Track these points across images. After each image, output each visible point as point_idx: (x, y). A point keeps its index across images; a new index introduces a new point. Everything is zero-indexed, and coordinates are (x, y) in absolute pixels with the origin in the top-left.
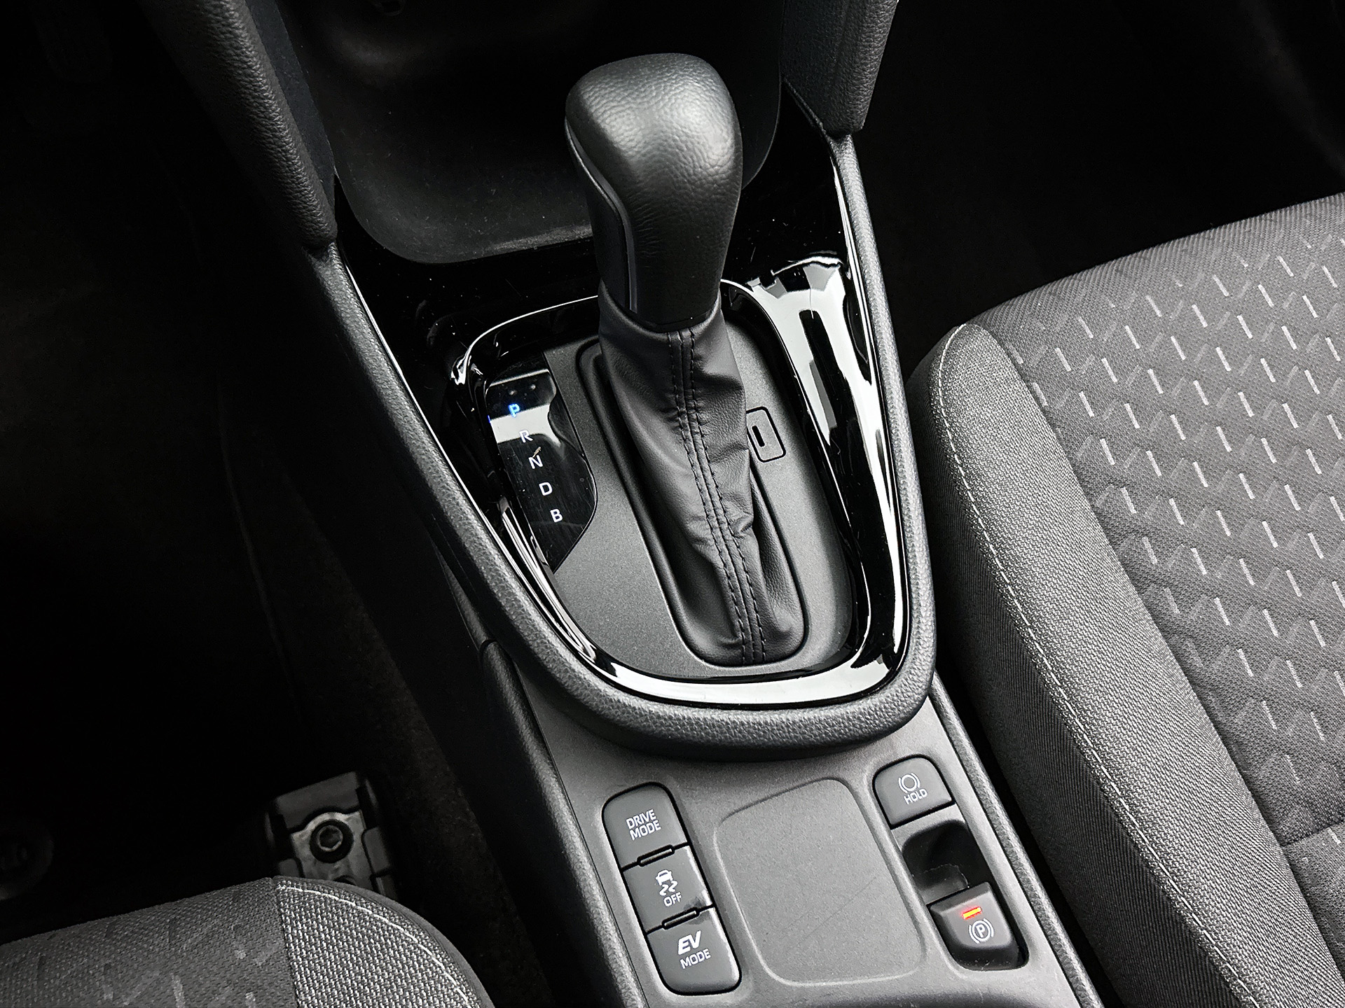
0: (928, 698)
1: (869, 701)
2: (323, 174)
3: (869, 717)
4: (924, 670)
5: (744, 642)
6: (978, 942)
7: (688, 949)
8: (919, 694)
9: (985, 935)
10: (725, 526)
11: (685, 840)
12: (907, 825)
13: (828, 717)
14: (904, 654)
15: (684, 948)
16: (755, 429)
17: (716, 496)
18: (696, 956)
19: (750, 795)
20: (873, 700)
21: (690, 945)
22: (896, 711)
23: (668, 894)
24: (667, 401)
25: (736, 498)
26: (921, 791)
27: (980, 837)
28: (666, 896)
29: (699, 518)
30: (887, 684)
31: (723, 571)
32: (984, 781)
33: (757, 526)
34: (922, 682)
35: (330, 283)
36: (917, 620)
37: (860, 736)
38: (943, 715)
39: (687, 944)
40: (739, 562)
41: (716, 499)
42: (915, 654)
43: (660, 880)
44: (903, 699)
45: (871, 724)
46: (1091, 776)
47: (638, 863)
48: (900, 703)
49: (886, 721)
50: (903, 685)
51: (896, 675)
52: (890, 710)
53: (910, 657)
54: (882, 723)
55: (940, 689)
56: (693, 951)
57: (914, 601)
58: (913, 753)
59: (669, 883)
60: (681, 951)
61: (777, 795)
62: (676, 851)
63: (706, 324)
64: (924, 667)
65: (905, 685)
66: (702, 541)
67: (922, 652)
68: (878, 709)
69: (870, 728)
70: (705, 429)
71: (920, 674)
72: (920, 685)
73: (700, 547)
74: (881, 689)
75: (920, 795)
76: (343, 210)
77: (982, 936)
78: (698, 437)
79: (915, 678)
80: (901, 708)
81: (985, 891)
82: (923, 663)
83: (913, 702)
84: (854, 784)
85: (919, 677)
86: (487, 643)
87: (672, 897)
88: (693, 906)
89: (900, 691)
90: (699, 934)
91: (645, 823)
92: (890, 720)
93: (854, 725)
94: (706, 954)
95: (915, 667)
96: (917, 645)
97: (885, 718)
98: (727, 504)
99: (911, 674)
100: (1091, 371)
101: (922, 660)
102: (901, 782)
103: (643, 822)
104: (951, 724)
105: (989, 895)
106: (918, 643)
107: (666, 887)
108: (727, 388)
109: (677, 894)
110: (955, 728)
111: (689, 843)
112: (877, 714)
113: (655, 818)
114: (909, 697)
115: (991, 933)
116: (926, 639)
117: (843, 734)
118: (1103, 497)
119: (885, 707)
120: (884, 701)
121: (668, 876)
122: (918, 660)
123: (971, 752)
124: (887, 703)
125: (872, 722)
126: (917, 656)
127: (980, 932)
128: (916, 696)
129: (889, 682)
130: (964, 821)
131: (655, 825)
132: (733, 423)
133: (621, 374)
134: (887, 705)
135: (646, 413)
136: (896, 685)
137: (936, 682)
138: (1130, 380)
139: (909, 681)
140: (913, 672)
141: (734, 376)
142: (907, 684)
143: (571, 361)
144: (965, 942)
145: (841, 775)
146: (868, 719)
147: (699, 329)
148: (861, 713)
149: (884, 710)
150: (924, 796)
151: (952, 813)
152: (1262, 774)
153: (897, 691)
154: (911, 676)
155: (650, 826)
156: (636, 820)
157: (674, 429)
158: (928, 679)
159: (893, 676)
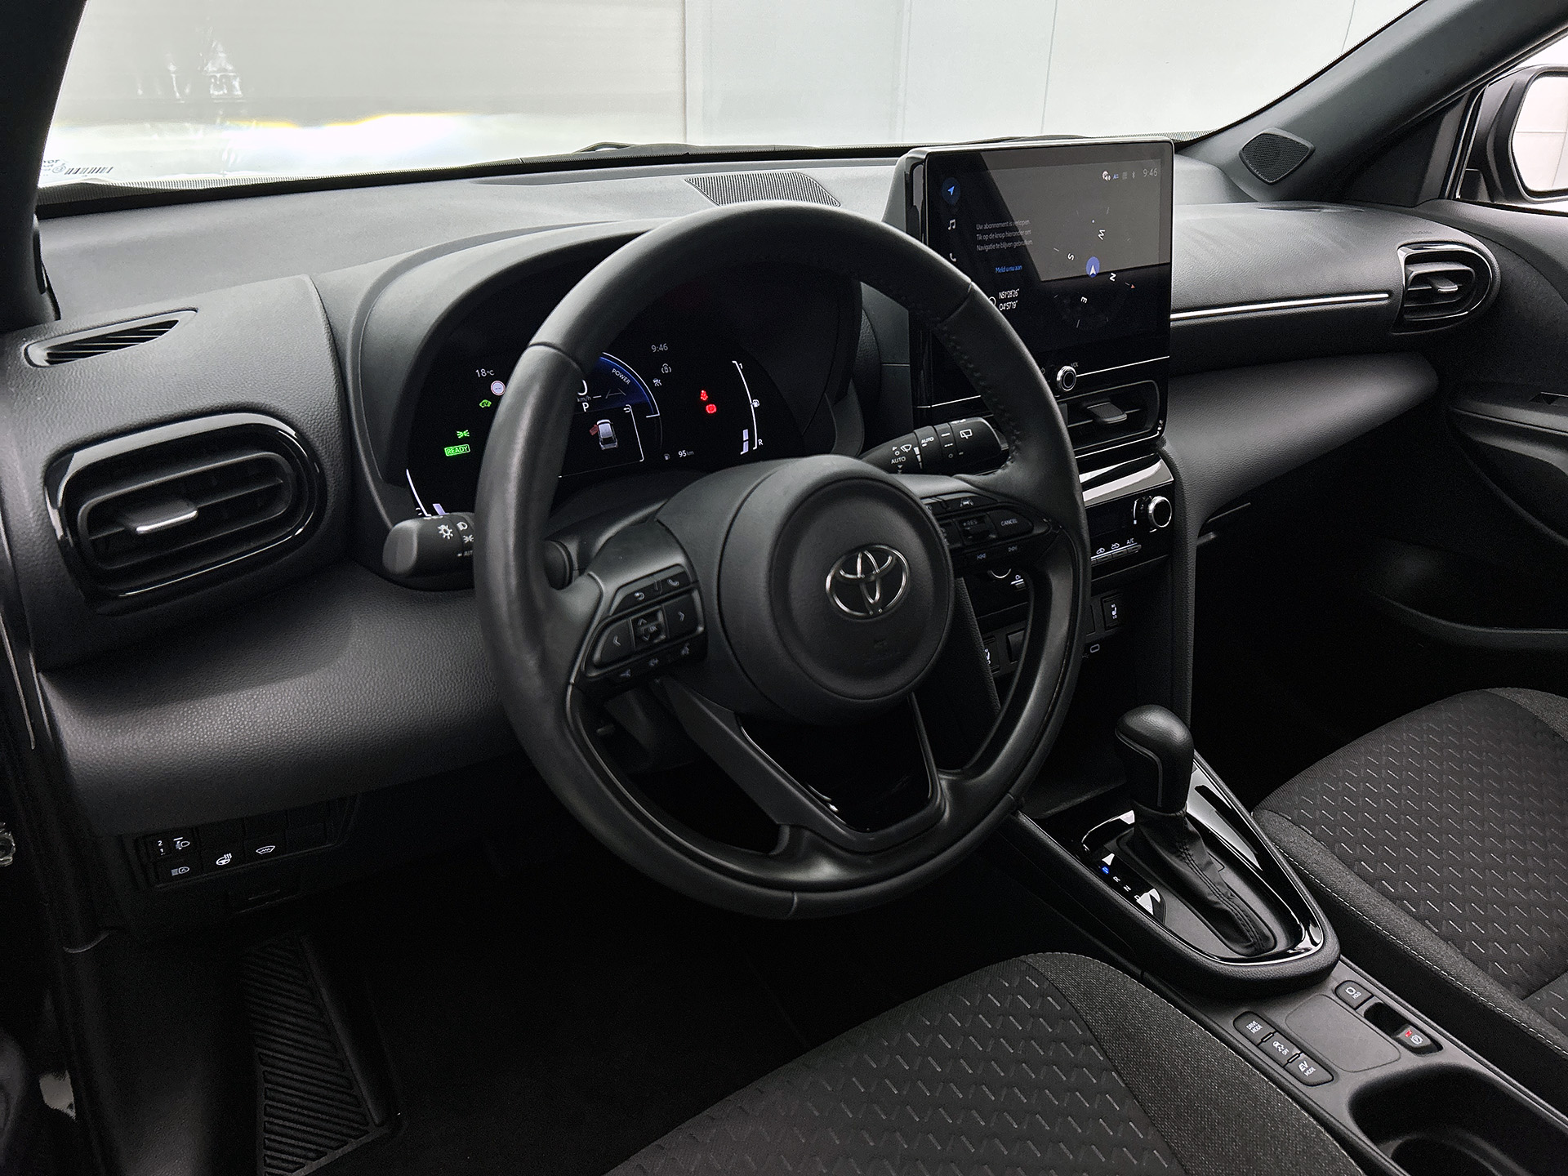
5: (1255, 943)
6: (1418, 1045)
9: (1419, 1041)
10: (1222, 896)
11: (1274, 1030)
12: (1360, 1007)
18: (1308, 1071)
19: (1291, 1009)
24: (1175, 847)
25: (1220, 884)
26: (1357, 994)
27: (1393, 1006)
29: (1210, 894)
31: (1233, 913)
38: (1347, 963)
40: (1238, 910)
41: (1213, 886)
43: (1276, 1045)
47: (1262, 1042)
58: (1344, 980)
62: (1273, 1035)
70: (1193, 858)
77: (1418, 1043)
78: (1192, 862)
84: (1330, 995)
91: (1254, 1028)
94: (1312, 1070)
98: (1219, 887)
102: (1347, 992)
104: (1353, 966)
105: (1411, 1026)
110: (1355, 968)
111: (1277, 1031)
113: (1257, 1024)
115: (1421, 1040)
127: (1417, 1041)
130: (1382, 1002)
131: (1260, 1027)
144: (1413, 1046)
145: (1322, 992)
150: (1359, 996)
151: (1375, 1000)
155: (1257, 1028)
156: (1251, 1026)
157: (1181, 860)
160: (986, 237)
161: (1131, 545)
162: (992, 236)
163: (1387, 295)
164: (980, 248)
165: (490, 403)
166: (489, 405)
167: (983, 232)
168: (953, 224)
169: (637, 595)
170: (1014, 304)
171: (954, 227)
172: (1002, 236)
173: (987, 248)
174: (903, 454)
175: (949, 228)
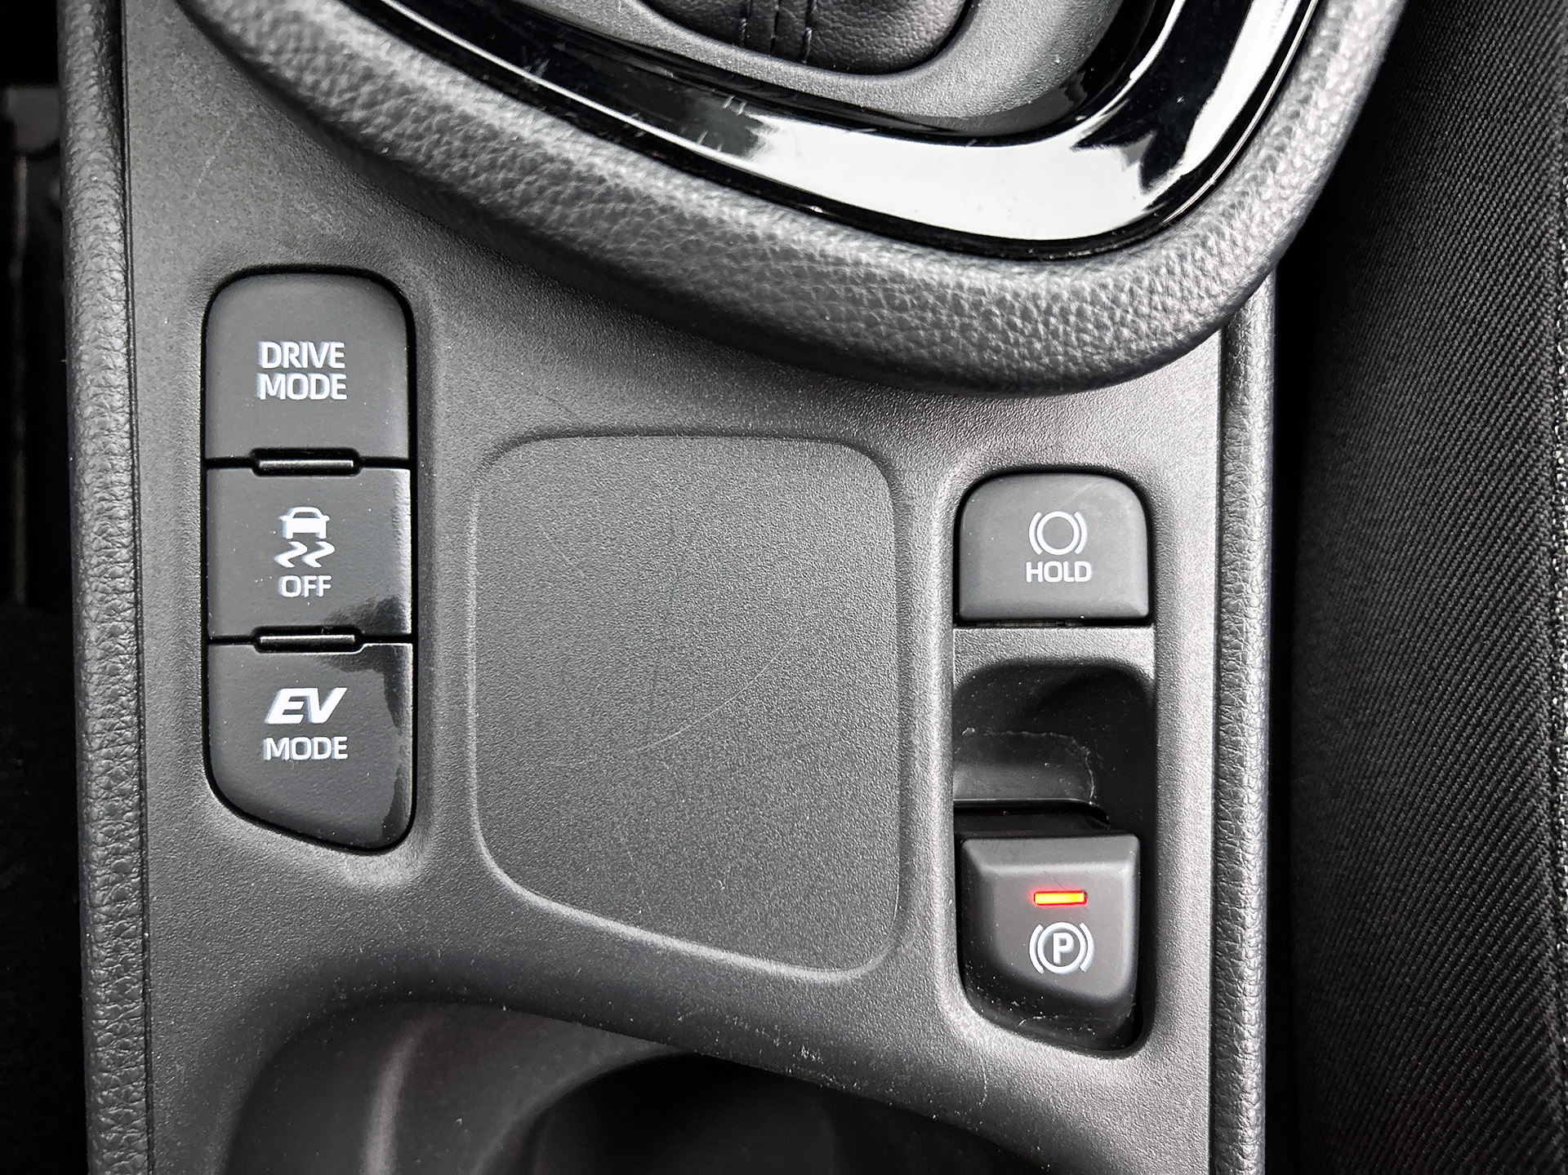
0: (1216, 337)
1: (1042, 277)
3: (1019, 322)
4: (1247, 250)
6: (1040, 969)
7: (297, 719)
8: (1197, 314)
9: (1067, 959)
11: (402, 452)
12: (1000, 631)
13: (898, 277)
14: (1212, 181)
15: (287, 712)
18: (311, 745)
20: (1056, 279)
21: (304, 711)
22: (1108, 338)
23: (300, 569)
26: (1078, 564)
27: (1173, 730)
28: (289, 572)
30: (1120, 249)
32: (1255, 601)
34: (1223, 283)
36: (1305, 90)
37: (968, 367)
38: (1233, 399)
39: (298, 705)
42: (1244, 194)
43: (292, 525)
44: (1145, 310)
45: (1017, 344)
46: (1546, 708)
47: (250, 462)
48: (1129, 317)
49: (1066, 354)
50: (1163, 271)
51: (1155, 234)
52: (1090, 326)
53: (1225, 197)
54: (1052, 354)
55: (1260, 328)
56: (308, 729)
57: (1324, 32)
58: (1104, 461)
59: (310, 541)
60: (276, 717)
61: (693, 433)
62: (364, 470)
64: (1251, 243)
65: (1170, 272)
67: (1267, 195)
68: (1056, 310)
69: (1009, 356)
71: (1229, 258)
72: (1216, 289)
74: (1094, 255)
75: (1072, 575)
77: (1057, 959)
79: (1210, 264)
80: (1126, 332)
81: (1121, 857)
82: (1255, 230)
83: (1169, 328)
84: (911, 483)
85: (1222, 263)
87: (307, 578)
88: (352, 621)
89: (1146, 283)
90: (338, 694)
91: (311, 369)
92: (1078, 354)
93: (965, 329)
95: (1227, 231)
96: (1262, 167)
97: (1066, 344)
99: (1204, 245)
101: (1257, 218)
103: (305, 365)
104: (1243, 428)
105: (1124, 872)
106: (1271, 164)
107: (300, 548)
109: (322, 578)
110: (1248, 443)
111: (412, 464)
112: (1046, 324)
113: (342, 366)
114: (1165, 310)
116: (1298, 162)
117: (919, 344)
119: (1080, 313)
120: (1087, 294)
121: (318, 525)
122: (1244, 215)
123: (1258, 519)
124: (1093, 304)
125: (1021, 340)
126: (1248, 200)
127: (1058, 950)
128: (1188, 317)
129: (1127, 246)
130: (1152, 676)
131: (336, 385)
134: (1088, 309)
136: (1143, 263)
137: (1259, 307)
139: (1189, 268)
140: (1211, 243)
142: (1177, 270)
144: (1007, 956)
145: (886, 447)
146: (1013, 327)
148: (1001, 302)
149: (1072, 319)
150: (1078, 579)
151: (1131, 647)
153: (1138, 280)
154: (1200, 252)
155: (318, 382)
156: (287, 352)
158: (1246, 281)
159: (1147, 233)
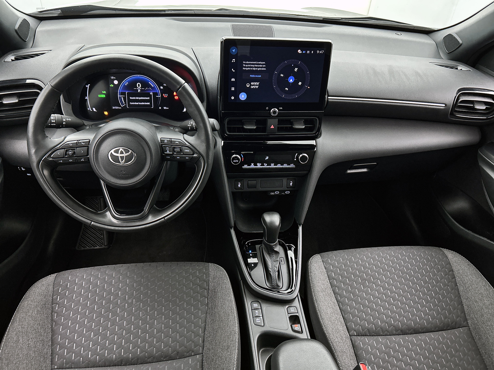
0: (297, 297)
2: (234, 219)
5: (273, 286)
6: (296, 330)
10: (274, 270)
12: (290, 314)
16: (281, 260)
17: (273, 266)
18: (258, 321)
19: (270, 305)
24: (269, 253)
25: (276, 267)
27: (300, 318)
29: (271, 268)
31: (272, 276)
33: (279, 271)
35: (232, 232)
40: (275, 275)
41: (273, 267)
47: (254, 309)
59: (257, 312)
62: (259, 309)
63: (275, 243)
66: (270, 271)
70: (274, 258)
73: (270, 272)
76: (235, 224)
78: (273, 258)
84: (285, 308)
86: (241, 280)
87: (257, 314)
88: (259, 316)
90: (259, 319)
94: (260, 321)
98: (275, 268)
100: (333, 263)
102: (291, 309)
105: (299, 325)
108: (277, 253)
111: (261, 309)
115: (298, 329)
118: (331, 281)
131: (257, 306)
132: (278, 257)
133: (264, 249)
135: (266, 254)
138: (339, 266)
141: (279, 251)
143: (259, 247)
144: (294, 329)
145: (283, 306)
147: (274, 244)
150: (294, 311)
151: (297, 314)
152: (348, 324)
156: (255, 304)
157: (270, 257)
160: (247, 66)
161: (292, 166)
162: (249, 66)
163: (444, 105)
164: (244, 68)
165: (113, 86)
166: (112, 86)
167: (246, 64)
168: (234, 60)
169: (70, 144)
170: (257, 87)
171: (234, 61)
172: (254, 66)
173: (247, 69)
174: (191, 124)
175: (232, 62)
